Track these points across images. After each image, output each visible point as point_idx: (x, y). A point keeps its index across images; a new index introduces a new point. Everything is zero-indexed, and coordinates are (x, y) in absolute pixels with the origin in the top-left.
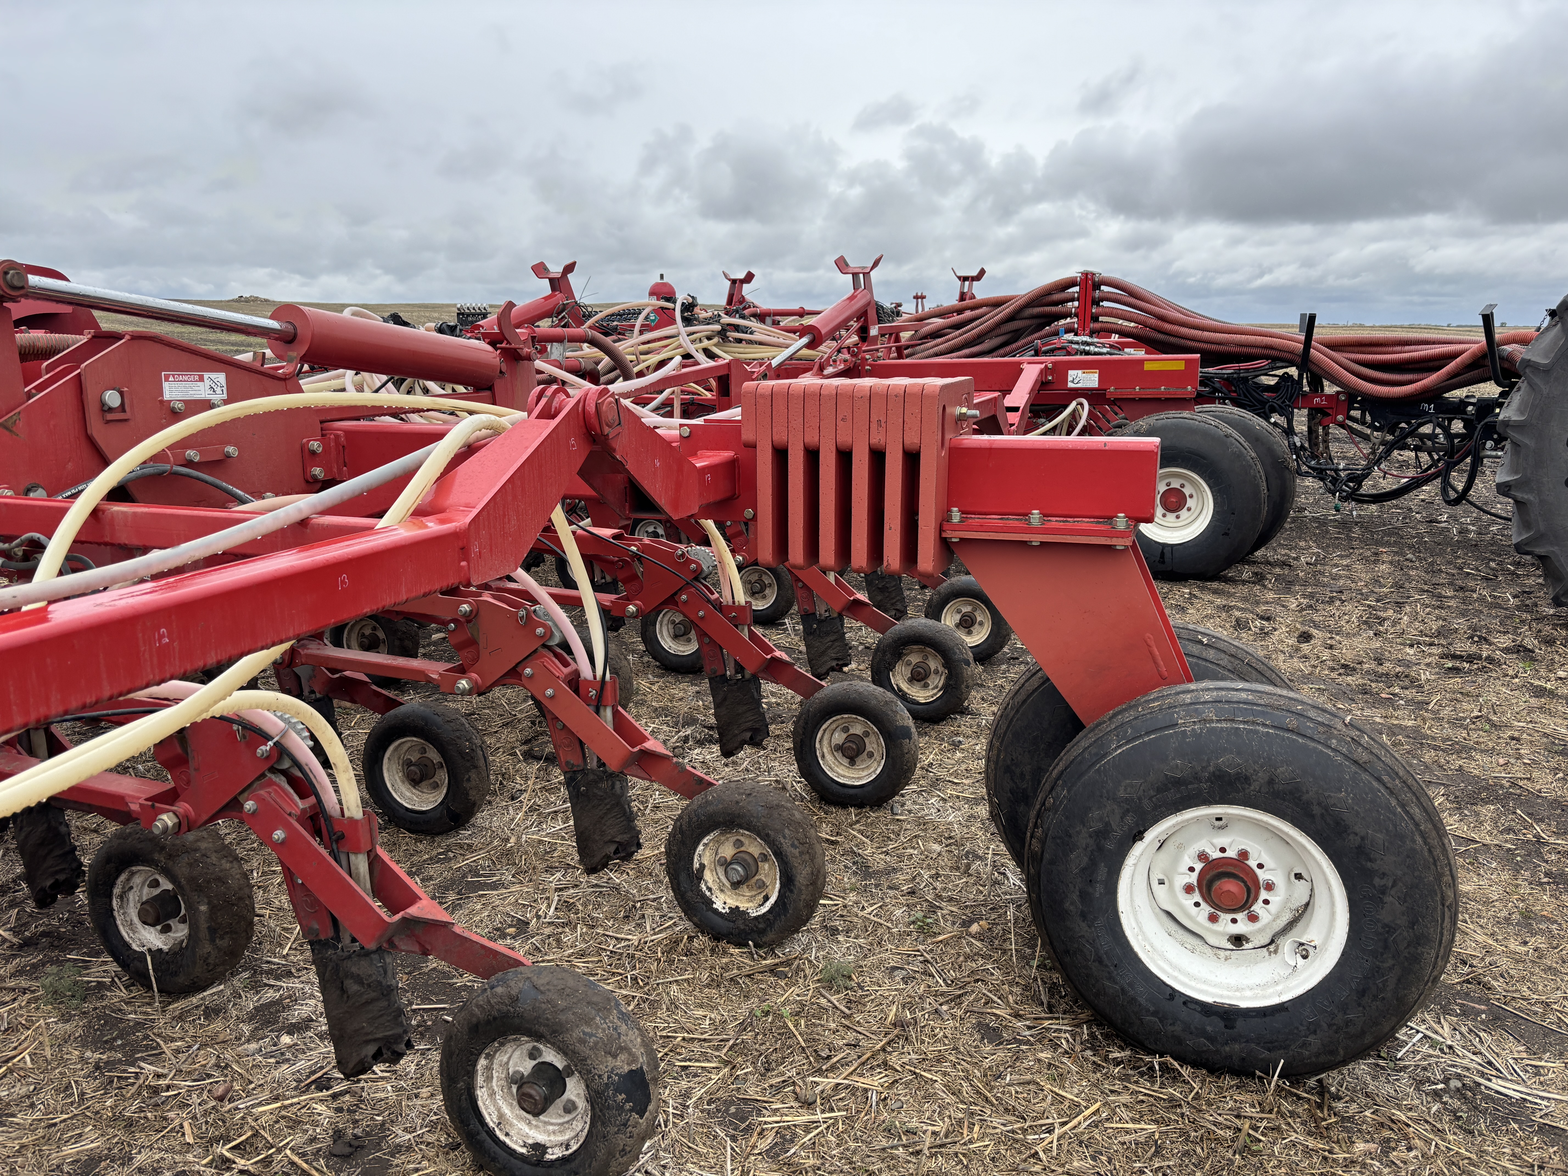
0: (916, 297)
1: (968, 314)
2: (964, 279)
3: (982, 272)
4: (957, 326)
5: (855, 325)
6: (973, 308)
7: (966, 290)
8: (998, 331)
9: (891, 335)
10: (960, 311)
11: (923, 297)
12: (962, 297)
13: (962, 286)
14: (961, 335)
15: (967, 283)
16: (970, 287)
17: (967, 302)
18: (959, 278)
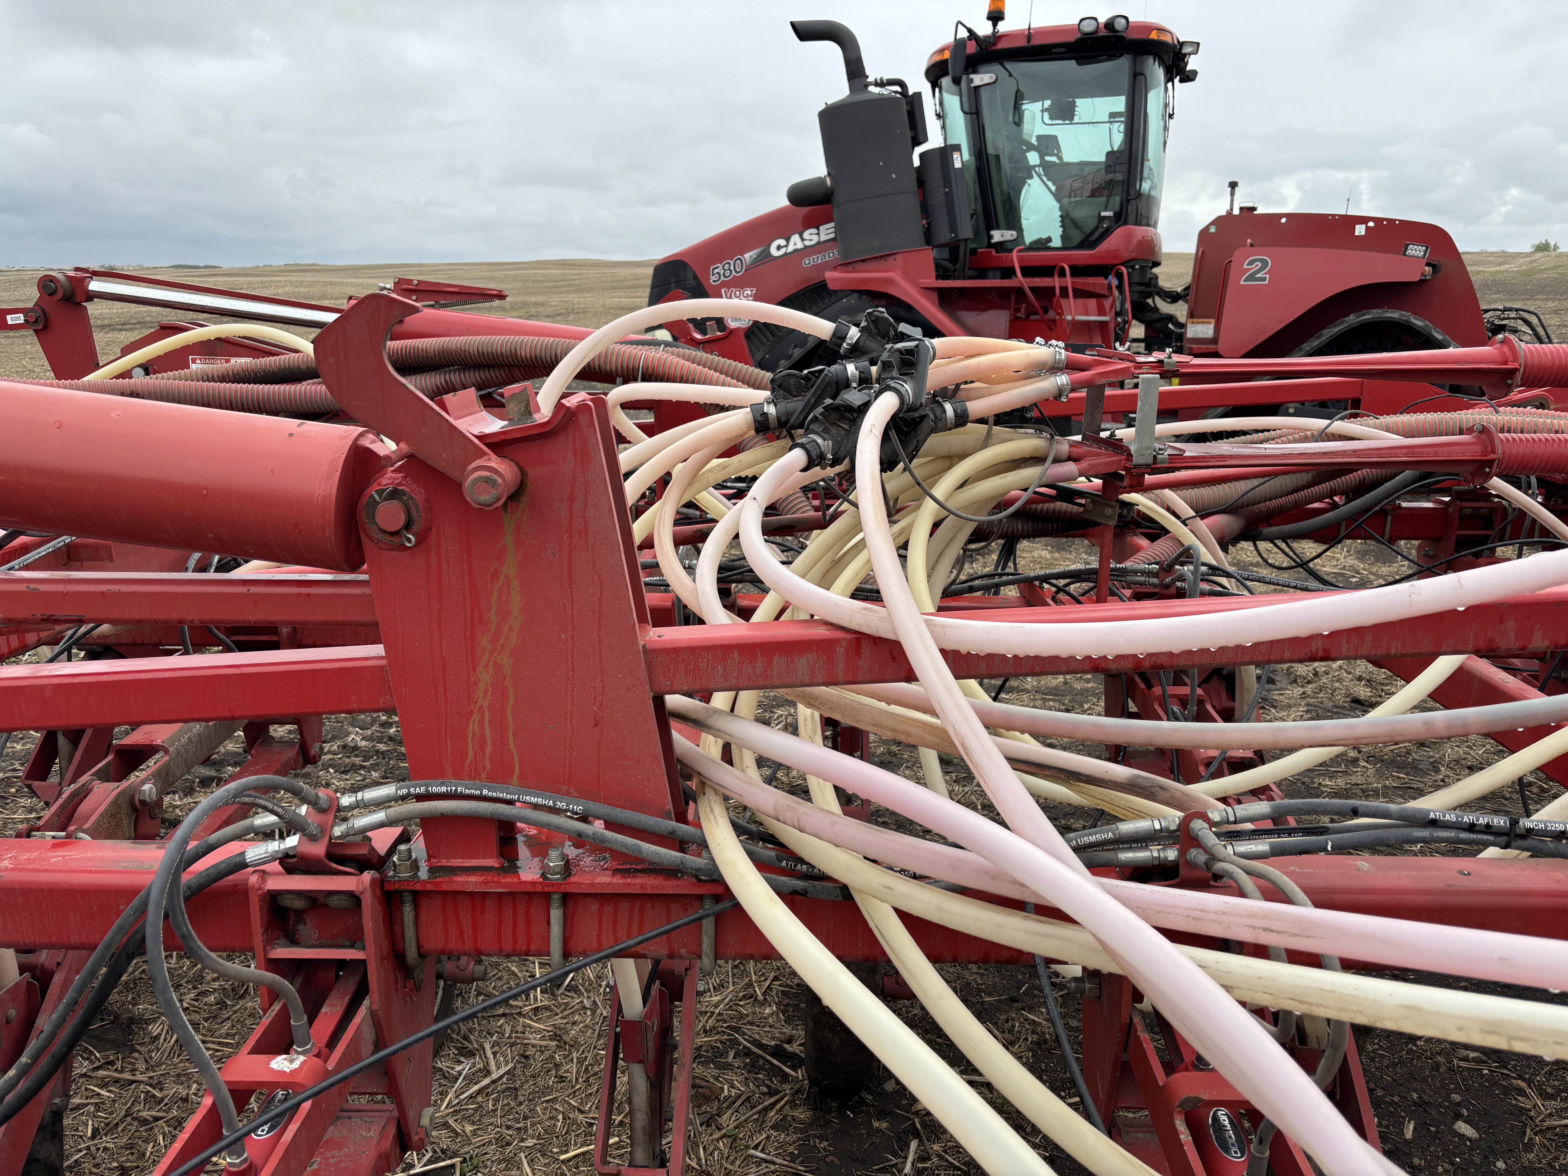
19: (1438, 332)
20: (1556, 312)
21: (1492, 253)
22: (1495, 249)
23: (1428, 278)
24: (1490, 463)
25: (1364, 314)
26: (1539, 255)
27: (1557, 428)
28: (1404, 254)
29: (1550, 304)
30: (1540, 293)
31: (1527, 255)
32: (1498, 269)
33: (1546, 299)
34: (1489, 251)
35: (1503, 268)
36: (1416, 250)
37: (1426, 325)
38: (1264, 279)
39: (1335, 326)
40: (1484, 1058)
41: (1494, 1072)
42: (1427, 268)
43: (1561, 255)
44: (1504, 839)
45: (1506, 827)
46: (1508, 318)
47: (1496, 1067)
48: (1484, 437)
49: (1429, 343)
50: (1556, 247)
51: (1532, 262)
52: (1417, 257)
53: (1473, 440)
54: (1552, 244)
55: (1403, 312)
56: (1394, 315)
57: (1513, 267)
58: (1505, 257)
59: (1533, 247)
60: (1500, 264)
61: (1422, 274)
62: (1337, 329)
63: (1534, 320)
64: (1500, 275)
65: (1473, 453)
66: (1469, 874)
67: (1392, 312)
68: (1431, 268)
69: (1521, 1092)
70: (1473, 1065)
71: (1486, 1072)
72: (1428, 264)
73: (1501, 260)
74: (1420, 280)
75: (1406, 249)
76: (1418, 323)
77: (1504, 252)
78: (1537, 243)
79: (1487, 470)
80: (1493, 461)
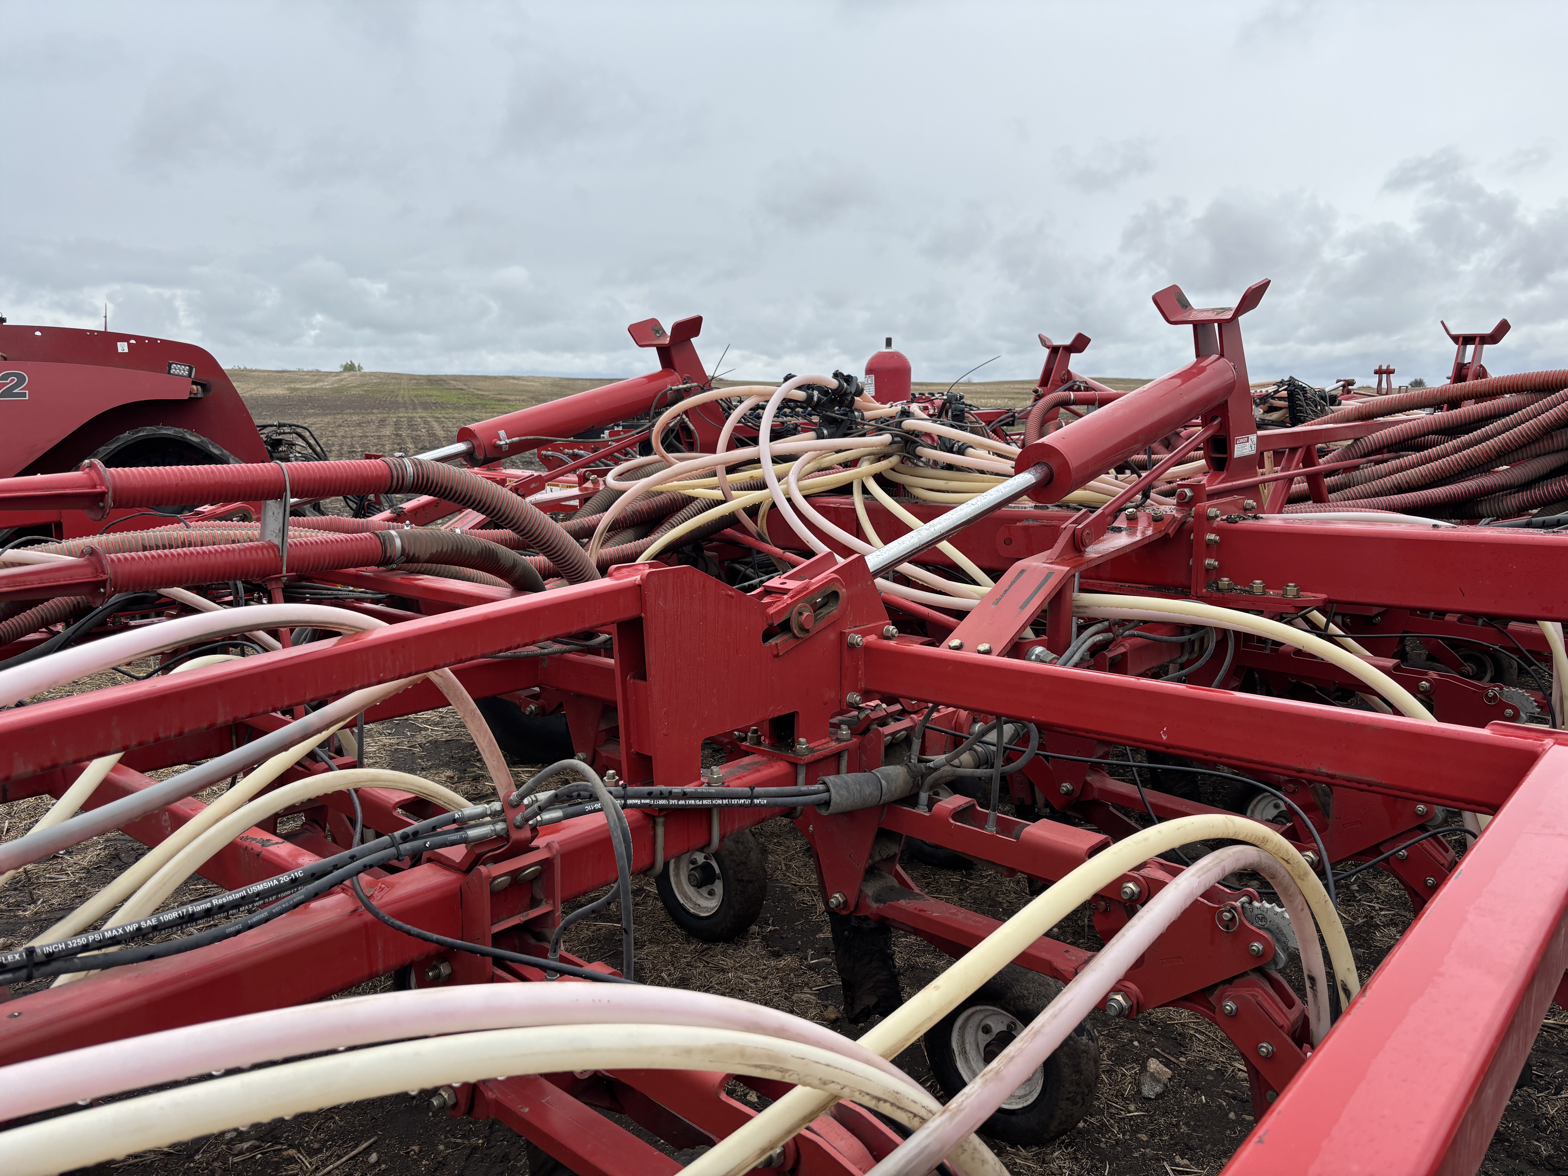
0: (1379, 372)
1: (1469, 408)
2: (1467, 340)
3: (1503, 328)
4: (1451, 431)
5: (1197, 431)
6: (1479, 396)
7: (1468, 359)
8: (1547, 444)
9: (1293, 450)
10: (1454, 402)
11: (1389, 372)
12: (1460, 373)
13: (1461, 353)
14: (1457, 450)
15: (1470, 348)
16: (1477, 355)
17: (1470, 383)
18: (1455, 338)
19: (216, 448)
20: (359, 425)
21: (308, 372)
22: (310, 369)
23: (199, 396)
24: (103, 583)
25: (138, 432)
26: (346, 374)
27: (233, 538)
28: (169, 373)
29: (355, 418)
30: (349, 408)
31: (337, 374)
32: (313, 386)
33: (354, 413)
34: (305, 370)
35: (318, 385)
36: (180, 370)
37: (202, 441)
38: (24, 395)
39: (112, 443)
40: (257, 1143)
41: (267, 1152)
42: (194, 387)
43: (364, 375)
44: (23, 973)
45: (22, 960)
46: (284, 433)
47: (269, 1147)
48: (93, 559)
49: (210, 459)
50: (360, 368)
51: (342, 380)
52: (182, 376)
53: (86, 563)
54: (356, 365)
55: (177, 429)
56: (169, 431)
57: (326, 384)
58: (318, 375)
59: (342, 366)
60: (316, 382)
61: (191, 393)
62: (113, 447)
63: (307, 434)
64: (316, 392)
65: (87, 576)
66: (20, 1014)
67: (167, 429)
68: (199, 387)
69: (292, 1160)
70: (248, 1155)
71: (259, 1156)
72: (194, 383)
73: (316, 378)
74: (190, 398)
75: (170, 369)
76: (194, 439)
77: (318, 371)
78: (344, 363)
79: (102, 590)
80: (105, 581)
